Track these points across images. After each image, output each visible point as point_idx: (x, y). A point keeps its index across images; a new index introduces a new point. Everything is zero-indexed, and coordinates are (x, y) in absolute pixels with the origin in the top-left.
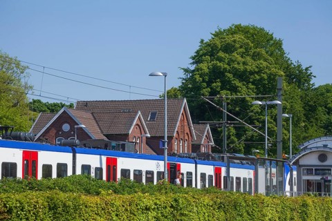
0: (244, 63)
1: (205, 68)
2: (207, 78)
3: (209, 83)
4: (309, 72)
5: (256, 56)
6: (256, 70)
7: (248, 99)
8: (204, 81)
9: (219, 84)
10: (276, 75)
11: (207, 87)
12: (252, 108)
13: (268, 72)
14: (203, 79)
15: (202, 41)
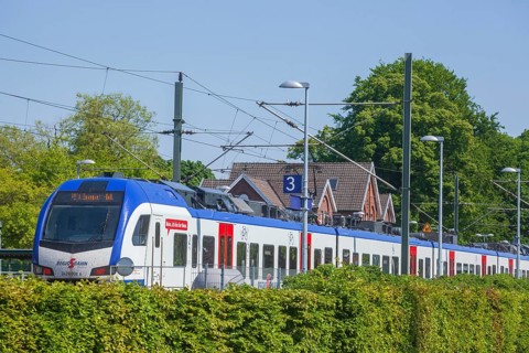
0: (422, 112)
1: (369, 117)
2: (372, 131)
3: (374, 138)
4: (496, 121)
5: (435, 103)
6: (437, 121)
7: (426, 158)
8: (367, 134)
9: (388, 139)
10: (462, 129)
11: (371, 143)
12: (431, 172)
13: (452, 125)
14: (367, 132)
15: (358, 79)
